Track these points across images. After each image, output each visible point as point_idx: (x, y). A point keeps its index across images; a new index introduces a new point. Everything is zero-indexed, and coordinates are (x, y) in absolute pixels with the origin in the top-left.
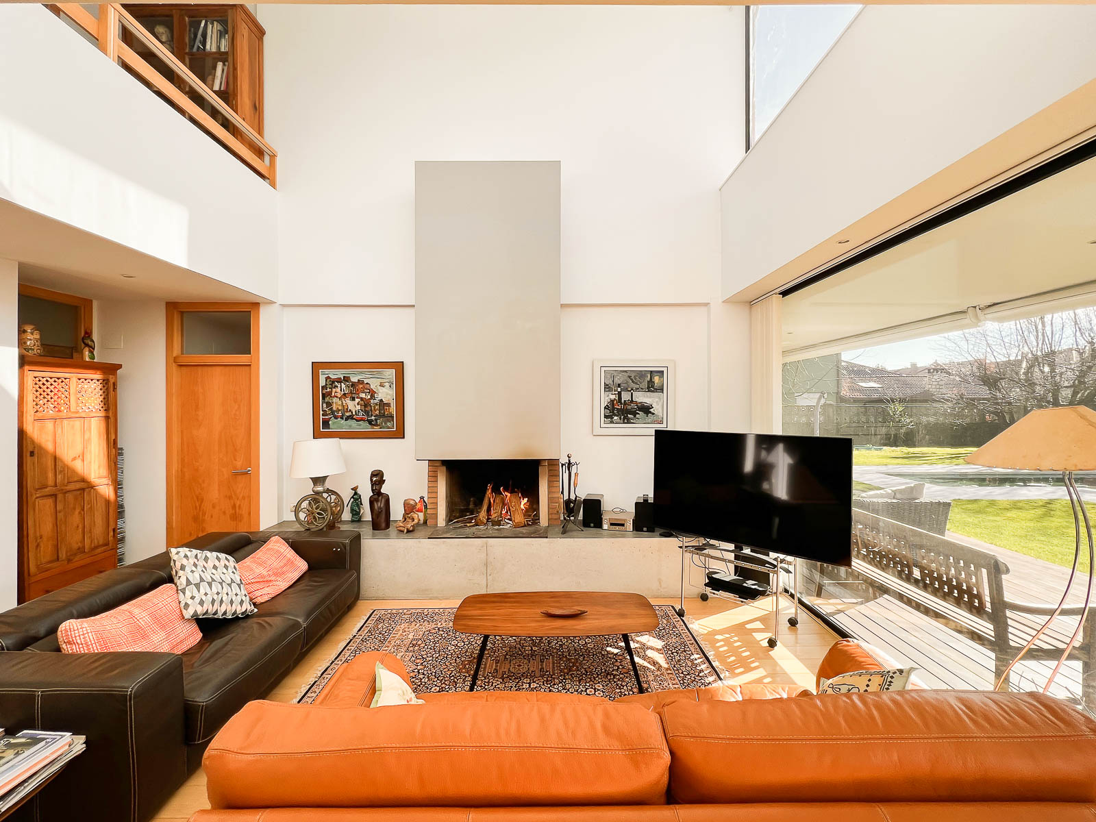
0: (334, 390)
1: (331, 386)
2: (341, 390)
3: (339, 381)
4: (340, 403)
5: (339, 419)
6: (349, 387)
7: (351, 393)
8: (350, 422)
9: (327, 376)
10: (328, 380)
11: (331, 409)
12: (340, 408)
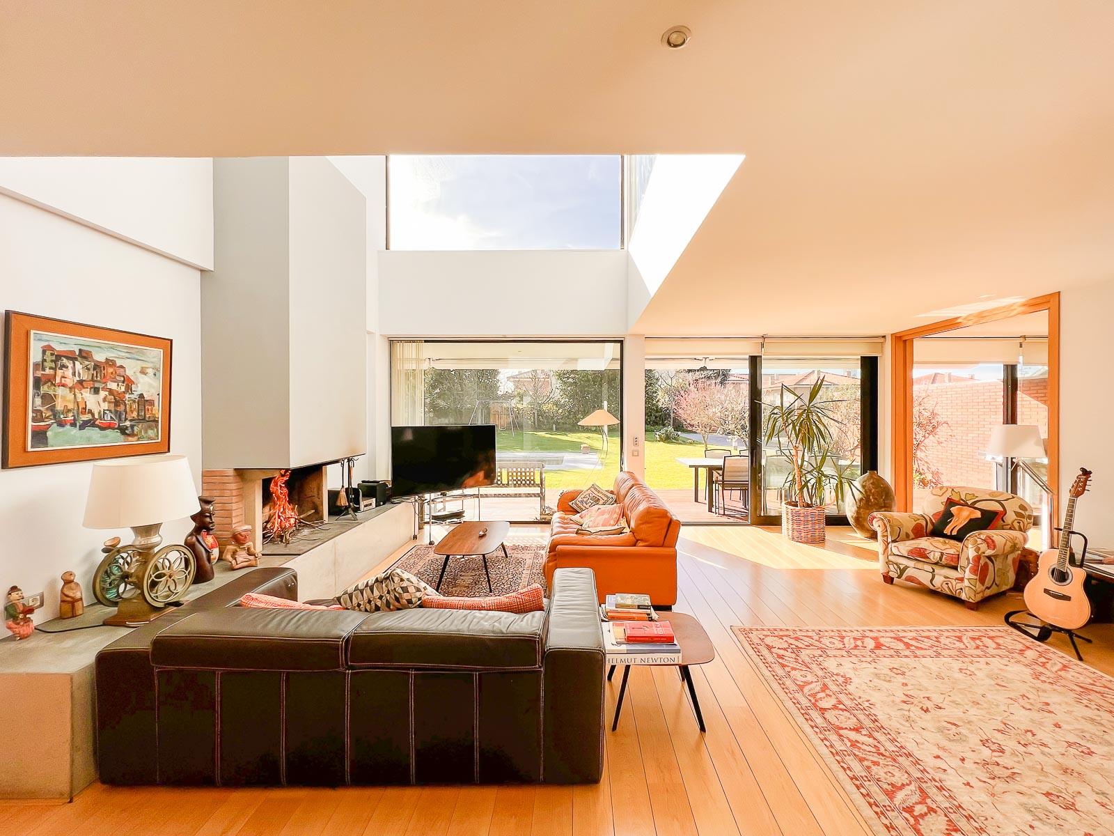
0: (60, 373)
1: (53, 365)
2: (74, 374)
3: (72, 357)
4: (72, 397)
6: (88, 369)
7: (92, 380)
9: (46, 344)
10: (48, 353)
11: (53, 409)
12: (71, 406)
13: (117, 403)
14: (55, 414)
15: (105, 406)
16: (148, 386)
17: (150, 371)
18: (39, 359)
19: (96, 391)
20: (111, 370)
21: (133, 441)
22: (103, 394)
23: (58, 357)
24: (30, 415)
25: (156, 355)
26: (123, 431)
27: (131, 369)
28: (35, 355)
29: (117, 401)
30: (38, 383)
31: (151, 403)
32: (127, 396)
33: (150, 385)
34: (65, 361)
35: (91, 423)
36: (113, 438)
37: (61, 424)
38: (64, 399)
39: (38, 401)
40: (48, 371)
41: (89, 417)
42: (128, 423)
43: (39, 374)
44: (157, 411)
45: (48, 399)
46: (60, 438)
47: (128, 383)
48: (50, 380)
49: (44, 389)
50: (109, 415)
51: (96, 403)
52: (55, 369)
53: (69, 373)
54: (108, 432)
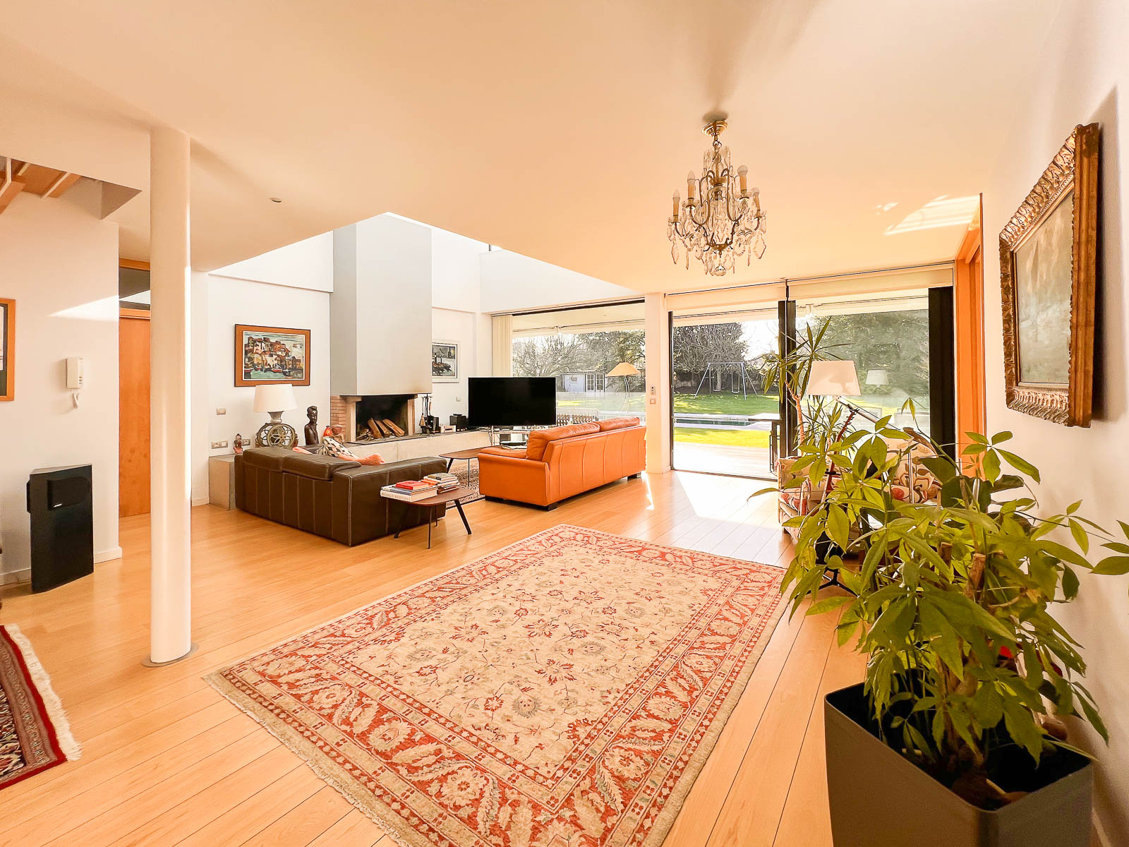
0: (255, 348)
1: (252, 345)
2: (261, 348)
3: (260, 341)
4: (260, 358)
5: (259, 371)
6: (268, 346)
7: (270, 350)
8: (268, 373)
9: (249, 336)
10: (251, 340)
11: (253, 363)
12: (260, 362)
13: (281, 362)
14: (254, 365)
15: (276, 362)
16: (297, 353)
17: (298, 346)
18: (247, 343)
19: (271, 356)
20: (278, 346)
21: (290, 378)
22: (275, 357)
23: (255, 341)
24: (244, 365)
25: (302, 338)
26: (285, 374)
27: (288, 345)
28: (245, 341)
29: (281, 359)
30: (246, 354)
31: (299, 361)
32: (287, 358)
33: (299, 353)
34: (258, 343)
35: (269, 370)
36: (280, 376)
37: (256, 370)
38: (257, 359)
39: (247, 360)
40: (251, 347)
41: (269, 367)
42: (287, 370)
43: (247, 349)
44: (303, 365)
45: (251, 359)
46: (255, 375)
47: (287, 352)
48: (252, 351)
49: (249, 355)
50: (278, 366)
51: (271, 361)
52: (253, 347)
53: (259, 348)
54: (277, 374)
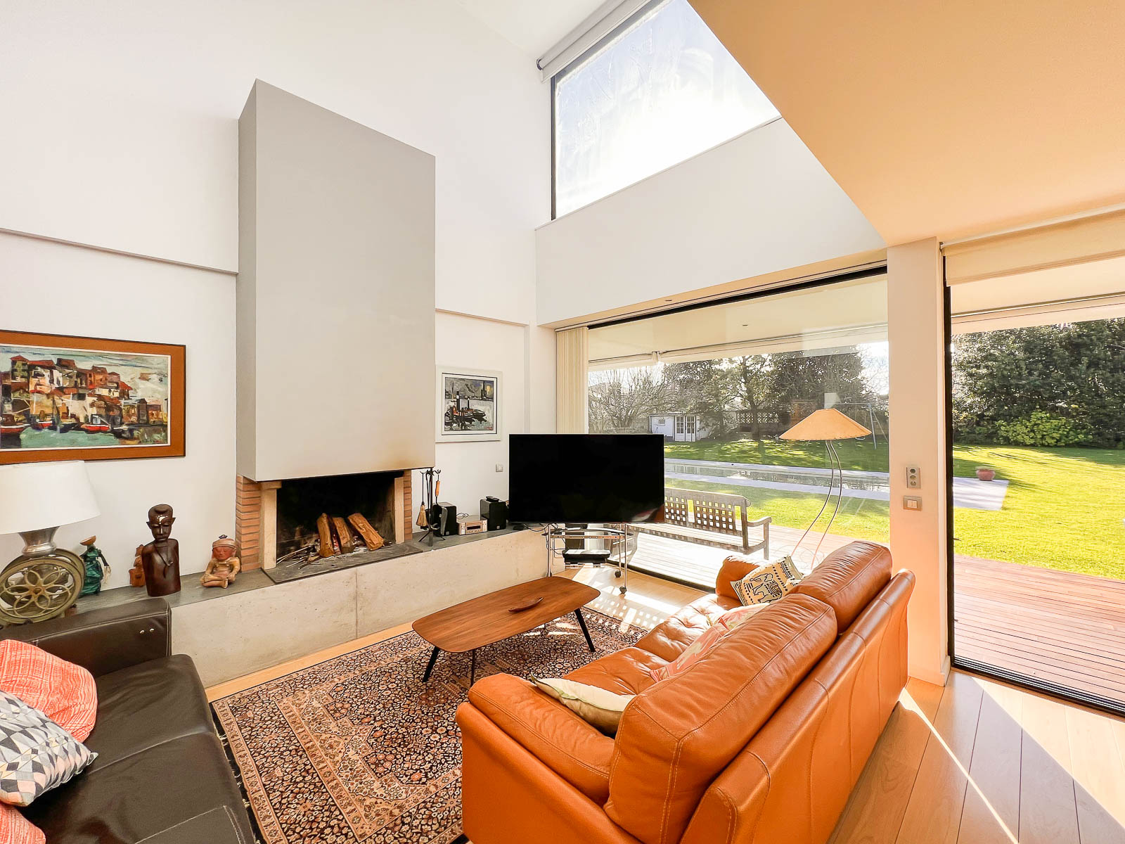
0: (34, 381)
2: (52, 381)
3: (49, 366)
4: (50, 402)
5: (46, 430)
6: (71, 377)
7: (76, 386)
8: (71, 435)
9: (15, 355)
10: (19, 363)
11: (27, 414)
12: (48, 411)
13: (108, 408)
14: (29, 419)
15: (94, 411)
17: (155, 378)
18: (9, 370)
19: (81, 397)
20: (99, 377)
22: (89, 400)
23: (32, 366)
25: (161, 361)
26: (118, 435)
27: (127, 375)
28: (5, 365)
30: (7, 390)
31: (157, 408)
32: (123, 401)
34: (40, 370)
35: (77, 427)
37: (38, 428)
38: (39, 404)
39: (9, 406)
40: (19, 380)
42: (124, 427)
43: (8, 382)
44: (166, 415)
45: (21, 405)
47: (125, 391)
48: (22, 388)
49: (15, 396)
50: (99, 420)
51: (81, 409)
52: (28, 378)
53: (46, 380)
